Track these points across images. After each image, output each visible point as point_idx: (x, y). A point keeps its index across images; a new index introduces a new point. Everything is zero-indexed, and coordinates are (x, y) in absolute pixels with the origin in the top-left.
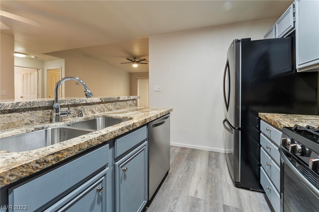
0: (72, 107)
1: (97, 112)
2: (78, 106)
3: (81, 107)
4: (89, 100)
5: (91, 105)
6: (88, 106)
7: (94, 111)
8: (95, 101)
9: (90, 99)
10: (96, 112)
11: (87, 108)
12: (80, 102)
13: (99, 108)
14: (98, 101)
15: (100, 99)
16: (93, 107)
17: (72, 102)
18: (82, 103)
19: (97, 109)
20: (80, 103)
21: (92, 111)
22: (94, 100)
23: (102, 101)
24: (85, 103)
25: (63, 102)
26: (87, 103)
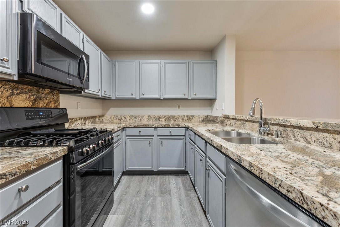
0: (282, 126)
1: (315, 144)
2: (287, 127)
3: (290, 129)
4: (294, 122)
5: (303, 129)
6: (299, 130)
7: (309, 140)
8: (303, 124)
9: (296, 121)
10: (311, 142)
11: (298, 132)
12: (284, 122)
13: (318, 137)
14: (309, 126)
15: (314, 123)
16: (307, 134)
17: (276, 121)
18: (285, 124)
19: (314, 139)
20: (284, 124)
21: (306, 140)
22: (301, 123)
23: (317, 127)
24: (290, 124)
25: (270, 120)
26: (291, 125)
